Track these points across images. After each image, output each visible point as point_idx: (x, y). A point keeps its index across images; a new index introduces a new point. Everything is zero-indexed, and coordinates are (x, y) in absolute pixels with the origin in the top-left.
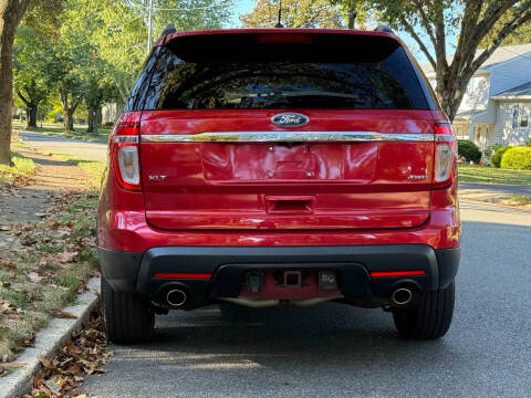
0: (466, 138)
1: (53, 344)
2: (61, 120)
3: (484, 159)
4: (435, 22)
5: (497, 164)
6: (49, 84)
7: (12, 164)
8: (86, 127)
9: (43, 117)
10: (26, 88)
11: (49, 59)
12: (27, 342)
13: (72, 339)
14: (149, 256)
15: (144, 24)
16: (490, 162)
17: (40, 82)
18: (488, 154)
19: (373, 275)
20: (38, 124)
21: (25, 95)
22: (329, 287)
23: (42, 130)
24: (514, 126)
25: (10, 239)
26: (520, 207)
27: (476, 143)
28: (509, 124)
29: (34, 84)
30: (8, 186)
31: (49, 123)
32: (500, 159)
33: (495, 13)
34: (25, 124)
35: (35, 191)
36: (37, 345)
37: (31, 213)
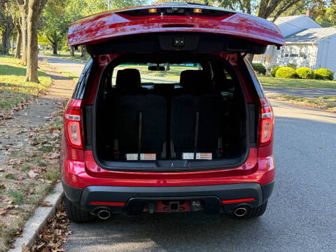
0: (259, 62)
1: (34, 232)
2: (69, 50)
3: (267, 73)
4: (247, 7)
5: (274, 75)
6: (62, 34)
7: (39, 82)
8: (80, 54)
9: (60, 49)
10: (51, 35)
11: (62, 22)
12: (18, 233)
13: (48, 223)
14: (87, 190)
15: (107, 5)
16: (270, 74)
17: (58, 33)
18: (269, 70)
19: (224, 202)
20: (58, 52)
21: (51, 39)
22: (197, 210)
23: (60, 56)
24: (282, 57)
25: (26, 140)
26: (286, 102)
27: (264, 65)
28: (280, 56)
29: (55, 34)
30: (35, 97)
31: (63, 52)
32: (275, 72)
33: (276, 3)
34: (52, 52)
35: (48, 99)
36: (24, 235)
37: (43, 116)
